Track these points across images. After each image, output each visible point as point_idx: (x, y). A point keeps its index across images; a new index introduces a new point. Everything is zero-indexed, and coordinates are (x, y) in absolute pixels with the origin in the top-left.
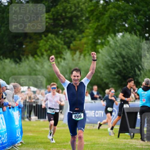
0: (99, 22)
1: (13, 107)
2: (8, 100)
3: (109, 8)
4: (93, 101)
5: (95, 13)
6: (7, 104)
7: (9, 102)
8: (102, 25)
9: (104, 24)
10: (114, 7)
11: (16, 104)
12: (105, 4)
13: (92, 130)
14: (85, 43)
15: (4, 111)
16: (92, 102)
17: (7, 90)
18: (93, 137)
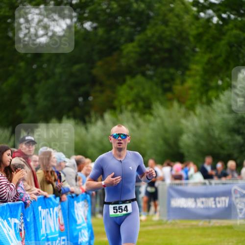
0: (211, 52)
1: (77, 195)
2: (69, 184)
3: (228, 30)
4: (207, 181)
5: (205, 38)
6: (67, 190)
7: (71, 186)
8: (216, 58)
9: (220, 56)
10: (236, 27)
11: (81, 190)
12: (221, 23)
13: (208, 228)
14: (191, 88)
15: (63, 201)
16: (205, 184)
17: (67, 168)
18: (210, 239)
